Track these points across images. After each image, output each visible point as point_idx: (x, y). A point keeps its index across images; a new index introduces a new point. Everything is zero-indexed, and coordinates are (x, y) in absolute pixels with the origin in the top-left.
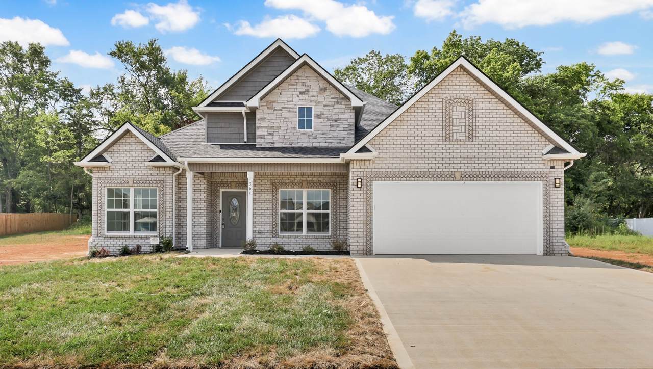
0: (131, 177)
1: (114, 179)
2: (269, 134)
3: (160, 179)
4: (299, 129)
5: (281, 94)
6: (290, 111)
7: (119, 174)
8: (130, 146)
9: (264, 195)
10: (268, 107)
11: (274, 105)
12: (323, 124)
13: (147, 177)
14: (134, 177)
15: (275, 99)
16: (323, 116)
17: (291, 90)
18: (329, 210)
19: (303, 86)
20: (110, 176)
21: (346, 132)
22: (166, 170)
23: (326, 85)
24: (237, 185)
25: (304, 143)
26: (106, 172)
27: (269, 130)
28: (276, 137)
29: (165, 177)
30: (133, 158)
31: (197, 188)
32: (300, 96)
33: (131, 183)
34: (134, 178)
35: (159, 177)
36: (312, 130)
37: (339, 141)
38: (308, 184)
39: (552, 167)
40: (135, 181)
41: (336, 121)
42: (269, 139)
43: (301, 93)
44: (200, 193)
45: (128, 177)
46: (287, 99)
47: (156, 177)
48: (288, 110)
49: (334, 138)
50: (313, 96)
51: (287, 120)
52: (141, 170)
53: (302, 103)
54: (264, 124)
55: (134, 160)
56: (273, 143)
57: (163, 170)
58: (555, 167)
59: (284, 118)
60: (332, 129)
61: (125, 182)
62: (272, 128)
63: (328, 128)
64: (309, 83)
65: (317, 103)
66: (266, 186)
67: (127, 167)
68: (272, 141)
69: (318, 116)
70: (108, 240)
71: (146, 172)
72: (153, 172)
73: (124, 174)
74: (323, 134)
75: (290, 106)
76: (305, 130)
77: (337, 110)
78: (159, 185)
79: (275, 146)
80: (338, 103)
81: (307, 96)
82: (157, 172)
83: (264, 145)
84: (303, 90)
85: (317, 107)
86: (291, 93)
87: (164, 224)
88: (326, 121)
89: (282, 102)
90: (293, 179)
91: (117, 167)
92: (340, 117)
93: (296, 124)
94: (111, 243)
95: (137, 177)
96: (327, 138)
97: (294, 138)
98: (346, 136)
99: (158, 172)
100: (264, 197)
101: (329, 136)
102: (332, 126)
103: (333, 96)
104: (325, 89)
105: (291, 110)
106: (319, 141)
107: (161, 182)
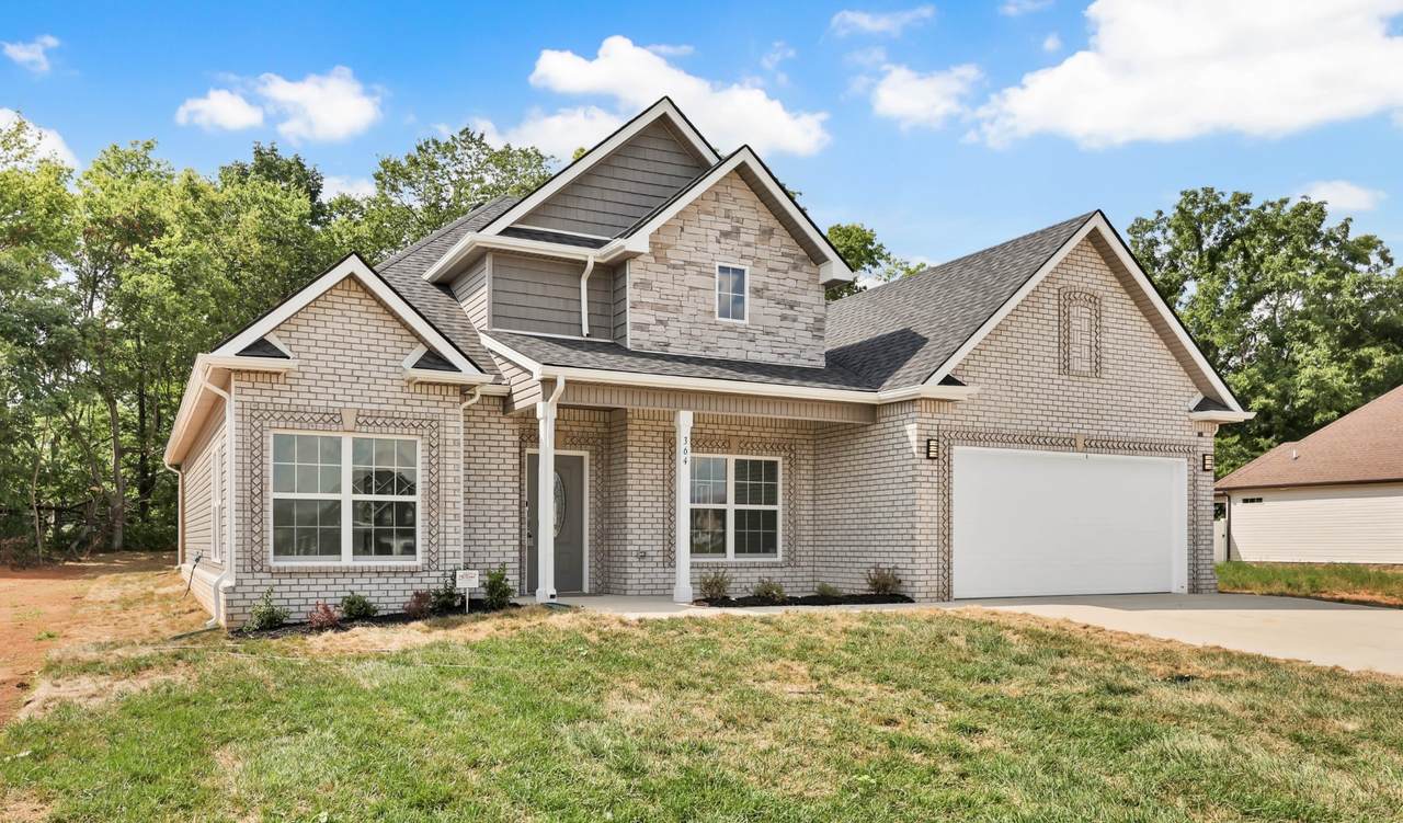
0: (348, 405)
1: (302, 408)
2: (660, 322)
3: (429, 416)
4: (720, 316)
5: (682, 230)
6: (700, 273)
7: (313, 396)
8: (346, 320)
9: (650, 466)
10: (656, 258)
11: (669, 253)
12: (767, 310)
13: (393, 408)
14: (359, 406)
15: (671, 241)
16: (767, 293)
17: (703, 224)
18: (776, 504)
19: (728, 217)
20: (288, 401)
21: (809, 334)
22: (444, 393)
23: (773, 223)
24: (568, 440)
25: (732, 350)
26: (276, 387)
27: (658, 313)
28: (673, 332)
29: (441, 411)
30: (354, 353)
31: (496, 444)
32: (722, 240)
33: (349, 421)
34: (359, 410)
35: (425, 410)
36: (746, 321)
37: (797, 352)
38: (742, 445)
39: (1200, 435)
40: (364, 420)
41: (792, 308)
42: (660, 334)
43: (725, 234)
44: (502, 455)
45: (342, 405)
46: (694, 244)
47: (420, 409)
48: (698, 269)
49: (787, 345)
50: (748, 245)
51: (696, 293)
52: (378, 388)
53: (725, 258)
54: (649, 297)
55: (355, 360)
56: (667, 345)
57: (437, 392)
58: (1205, 434)
59: (690, 287)
60: (785, 324)
61: (335, 418)
62: (664, 308)
63: (776, 322)
64: (739, 215)
65: (757, 261)
66: (654, 444)
67: (337, 378)
68: (666, 340)
69: (757, 292)
70: (283, 582)
71: (391, 395)
72: (409, 396)
73: (327, 397)
74: (768, 334)
75: (700, 261)
76: (730, 320)
77: (793, 283)
78: (426, 432)
79: (672, 351)
80: (795, 267)
81: (736, 242)
82: (421, 397)
83: (648, 347)
84: (727, 228)
85: (757, 270)
86: (702, 231)
87: (442, 536)
88: (772, 304)
89: (685, 248)
90: (711, 432)
91: (307, 376)
92: (800, 298)
93: (714, 305)
94: (293, 588)
95: (366, 406)
96: (774, 344)
97: (710, 337)
98: (809, 342)
99: (425, 397)
100: (650, 472)
101: (779, 339)
102: (784, 318)
103: (787, 251)
104: (769, 232)
105: (704, 270)
106: (760, 349)
107: (433, 424)
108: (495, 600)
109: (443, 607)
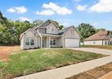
14: (30, 37)
18: (55, 42)
71: (33, 36)
91: (27, 35)
108: (39, 48)
109: (36, 48)
